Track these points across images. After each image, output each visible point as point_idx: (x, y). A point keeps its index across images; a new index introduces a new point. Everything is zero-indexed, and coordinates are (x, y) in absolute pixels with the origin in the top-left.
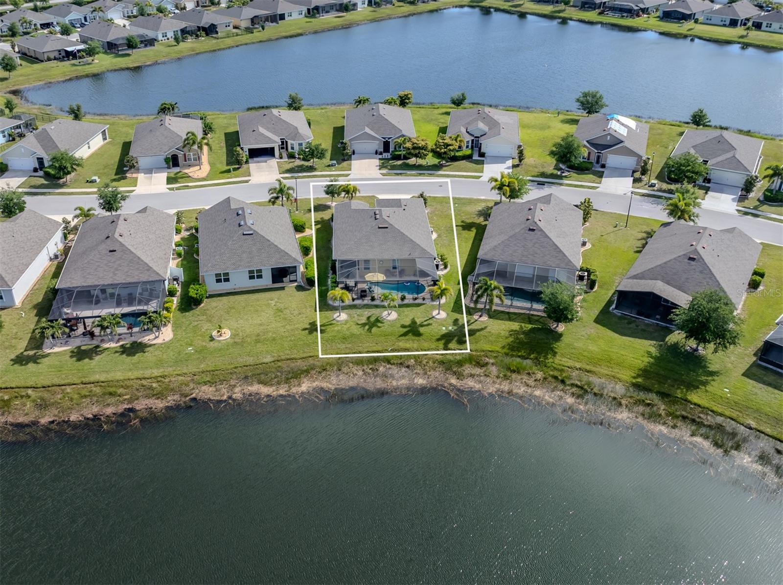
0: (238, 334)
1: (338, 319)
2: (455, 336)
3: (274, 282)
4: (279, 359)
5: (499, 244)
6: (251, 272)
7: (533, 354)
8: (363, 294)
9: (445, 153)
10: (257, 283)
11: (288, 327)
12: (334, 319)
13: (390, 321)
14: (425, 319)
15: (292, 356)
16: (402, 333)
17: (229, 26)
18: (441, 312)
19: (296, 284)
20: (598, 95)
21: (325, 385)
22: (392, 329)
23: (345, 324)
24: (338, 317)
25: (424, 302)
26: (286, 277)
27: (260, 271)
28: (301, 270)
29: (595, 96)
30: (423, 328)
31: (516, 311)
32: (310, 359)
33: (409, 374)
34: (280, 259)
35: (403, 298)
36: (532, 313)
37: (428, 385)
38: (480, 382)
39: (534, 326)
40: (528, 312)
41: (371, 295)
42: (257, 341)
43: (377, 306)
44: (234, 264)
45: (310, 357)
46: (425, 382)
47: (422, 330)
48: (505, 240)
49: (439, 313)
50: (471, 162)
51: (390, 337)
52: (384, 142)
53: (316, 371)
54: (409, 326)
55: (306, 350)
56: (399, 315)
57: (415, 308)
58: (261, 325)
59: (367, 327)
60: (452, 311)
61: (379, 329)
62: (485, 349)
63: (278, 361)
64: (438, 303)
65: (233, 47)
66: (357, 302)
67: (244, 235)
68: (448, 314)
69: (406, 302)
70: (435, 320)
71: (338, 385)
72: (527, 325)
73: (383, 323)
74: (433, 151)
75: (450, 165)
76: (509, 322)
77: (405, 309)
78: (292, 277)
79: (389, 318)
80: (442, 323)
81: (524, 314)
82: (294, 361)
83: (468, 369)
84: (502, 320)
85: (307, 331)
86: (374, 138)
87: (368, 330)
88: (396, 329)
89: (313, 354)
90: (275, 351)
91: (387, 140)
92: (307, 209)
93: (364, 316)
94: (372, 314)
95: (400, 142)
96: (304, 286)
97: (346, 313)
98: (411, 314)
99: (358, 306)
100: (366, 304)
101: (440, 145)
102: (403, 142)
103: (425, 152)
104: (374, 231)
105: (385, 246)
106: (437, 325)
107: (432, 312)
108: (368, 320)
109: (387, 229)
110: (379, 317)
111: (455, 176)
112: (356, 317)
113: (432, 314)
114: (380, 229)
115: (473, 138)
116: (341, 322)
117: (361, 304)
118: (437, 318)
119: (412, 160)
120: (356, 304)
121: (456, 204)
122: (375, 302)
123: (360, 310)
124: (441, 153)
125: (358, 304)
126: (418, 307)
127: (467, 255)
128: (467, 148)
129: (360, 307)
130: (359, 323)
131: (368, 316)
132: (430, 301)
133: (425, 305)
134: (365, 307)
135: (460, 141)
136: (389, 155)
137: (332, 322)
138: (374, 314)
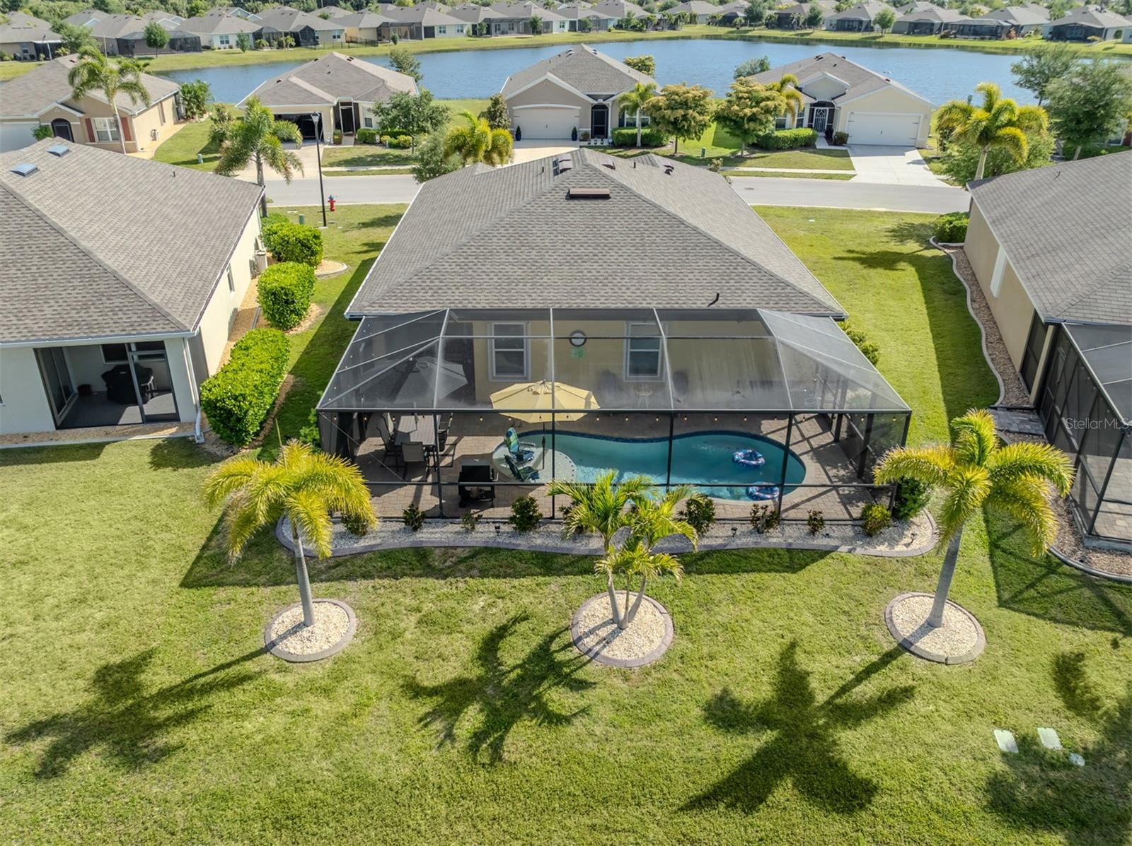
1: (293, 646)
3: (66, 423)
8: (472, 486)
9: (753, 118)
12: (270, 647)
13: (626, 673)
16: (715, 776)
17: (339, 37)
18: (949, 612)
19: (169, 432)
23: (326, 691)
24: (296, 629)
25: (819, 542)
26: (128, 405)
34: (86, 307)
35: (700, 516)
41: (516, 493)
43: (547, 563)
49: (936, 622)
50: (814, 153)
52: (595, 107)
56: (681, 630)
57: (776, 580)
60: (1003, 605)
66: (434, 535)
68: (987, 626)
69: (717, 536)
73: (581, 685)
74: (721, 118)
77: (718, 585)
78: (158, 405)
79: (618, 651)
86: (570, 98)
87: (478, 737)
88: (673, 746)
91: (601, 101)
92: (356, 223)
93: (464, 629)
94: (512, 614)
95: (634, 96)
96: (202, 444)
97: (351, 605)
98: (755, 622)
99: (434, 560)
100: (486, 548)
101: (741, 98)
102: (643, 96)
103: (699, 118)
104: (548, 210)
105: (596, 265)
106: (952, 714)
107: (888, 612)
108: (486, 660)
109: (607, 201)
110: (557, 639)
111: (783, 175)
112: (408, 636)
113: (889, 626)
114: (573, 203)
115: (814, 101)
116: (303, 668)
117: (455, 548)
118: (930, 658)
119: (664, 149)
120: (429, 545)
121: (808, 218)
122: (536, 535)
123: (442, 582)
124: (742, 118)
125: (436, 547)
126: (794, 572)
127: (930, 335)
128: (800, 124)
129: (449, 567)
130: (426, 684)
131: (488, 629)
132: (852, 534)
133: (827, 560)
134: (479, 563)
135: (788, 97)
136: (606, 143)
137: (251, 666)
138: (526, 619)
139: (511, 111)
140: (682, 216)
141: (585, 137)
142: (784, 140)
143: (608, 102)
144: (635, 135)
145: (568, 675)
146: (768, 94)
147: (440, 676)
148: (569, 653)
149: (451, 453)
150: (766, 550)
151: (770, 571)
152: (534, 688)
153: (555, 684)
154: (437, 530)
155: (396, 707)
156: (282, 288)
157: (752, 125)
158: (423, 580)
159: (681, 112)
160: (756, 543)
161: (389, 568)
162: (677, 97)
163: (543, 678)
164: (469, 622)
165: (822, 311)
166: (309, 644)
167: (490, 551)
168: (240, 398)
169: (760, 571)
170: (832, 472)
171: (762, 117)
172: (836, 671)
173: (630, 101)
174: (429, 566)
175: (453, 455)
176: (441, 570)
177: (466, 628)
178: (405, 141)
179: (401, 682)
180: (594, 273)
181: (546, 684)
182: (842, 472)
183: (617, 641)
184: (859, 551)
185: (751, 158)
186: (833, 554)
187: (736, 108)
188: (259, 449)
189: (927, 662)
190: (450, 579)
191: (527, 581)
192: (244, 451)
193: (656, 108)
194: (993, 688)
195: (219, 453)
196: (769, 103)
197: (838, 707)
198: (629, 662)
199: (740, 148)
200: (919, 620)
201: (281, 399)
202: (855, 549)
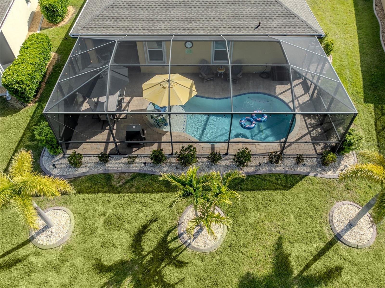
1: (42, 240)
23: (57, 269)
57: (278, 196)
66: (115, 165)
69: (251, 165)
73: (181, 264)
77: (250, 198)
79: (199, 243)
93: (126, 227)
94: (150, 217)
96: (10, 100)
97: (72, 211)
98: (267, 223)
99: (114, 182)
100: (139, 174)
106: (359, 281)
107: (331, 215)
108: (135, 248)
110: (171, 234)
112: (99, 232)
113: (331, 224)
116: (47, 253)
117: (124, 173)
118: (349, 245)
120: (112, 172)
122: (164, 165)
123: (117, 195)
125: (115, 173)
126: (287, 190)
127: (356, 28)
129: (121, 186)
130: (105, 263)
131: (138, 227)
132: (316, 163)
133: (303, 181)
134: (135, 183)
137: (22, 252)
138: (156, 220)
145: (174, 258)
147: (113, 258)
148: (176, 243)
149: (127, 109)
150: (274, 174)
151: (276, 189)
152: (158, 267)
153: (168, 264)
154: (116, 161)
155: (91, 279)
158: (108, 195)
160: (270, 171)
161: (91, 187)
163: (162, 260)
164: (129, 223)
165: (312, 33)
166: (49, 239)
167: (141, 175)
168: (21, 83)
169: (271, 189)
170: (308, 122)
172: (304, 254)
174: (111, 186)
175: (127, 110)
176: (117, 188)
177: (127, 226)
179: (94, 262)
181: (164, 264)
182: (313, 121)
183: (199, 237)
184: (319, 175)
186: (306, 178)
188: (37, 104)
189: (348, 247)
190: (122, 194)
191: (157, 196)
192: (30, 105)
194: (379, 264)
195: (17, 106)
197: (304, 278)
198: (204, 250)
200: (346, 222)
201: (50, 70)
202: (317, 174)
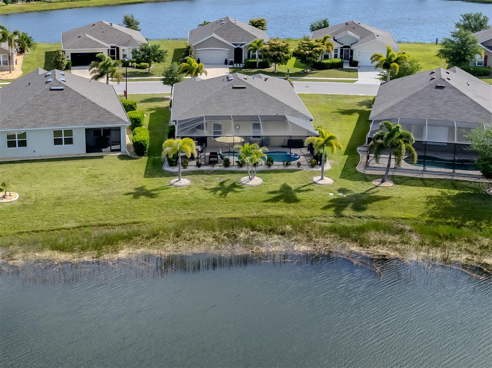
0: (29, 197)
2: (349, 202)
3: (88, 151)
4: (88, 224)
5: (397, 104)
6: (57, 133)
7: (469, 220)
8: (212, 159)
9: (310, 55)
10: (64, 150)
11: (104, 191)
12: (172, 185)
13: (252, 186)
14: (303, 185)
15: (108, 222)
19: (119, 154)
20: (482, 18)
21: (154, 251)
22: (255, 194)
24: (177, 181)
25: (300, 168)
26: (106, 147)
27: (69, 132)
28: (127, 143)
29: (479, 18)
30: (301, 194)
31: (433, 177)
32: (135, 225)
33: (284, 241)
34: (99, 117)
35: (270, 164)
36: (455, 178)
37: (316, 253)
38: (397, 250)
39: (462, 192)
40: (450, 178)
42: (56, 205)
43: (233, 172)
44: (34, 121)
45: (135, 223)
46: (310, 249)
47: (299, 196)
48: (405, 99)
49: (322, 179)
51: (253, 203)
52: (236, 49)
53: (143, 237)
54: (281, 191)
55: (128, 216)
56: (264, 181)
58: (64, 189)
59: (219, 192)
60: (340, 178)
61: (236, 194)
62: (395, 216)
63: (85, 226)
64: (320, 169)
65: (66, 8)
66: (205, 168)
67: (51, 90)
68: (335, 180)
69: (274, 168)
70: (317, 185)
71: (176, 252)
72: (452, 191)
74: (295, 54)
75: (317, 72)
76: (425, 188)
78: (115, 147)
80: (328, 188)
81: (444, 179)
82: (109, 227)
83: (373, 236)
84: (415, 186)
85: (131, 196)
86: (224, 45)
87: (221, 195)
88: (261, 195)
89: (139, 220)
90: (81, 216)
91: (239, 46)
92: (139, 101)
94: (226, 179)
95: (255, 45)
96: (131, 156)
97: (188, 179)
99: (205, 172)
101: (304, 46)
102: (259, 44)
103: (285, 55)
104: (227, 92)
105: (242, 107)
106: (321, 191)
108: (221, 185)
109: (245, 89)
110: (236, 182)
111: (324, 81)
112: (202, 182)
113: (312, 180)
114: (235, 90)
115: (342, 46)
116: (180, 187)
117: (210, 170)
118: (319, 184)
119: (270, 69)
121: (328, 98)
122: (230, 168)
123: (208, 175)
124: (306, 55)
126: (292, 173)
128: (336, 56)
130: (208, 188)
131: (221, 181)
133: (301, 171)
135: (328, 45)
136: (242, 65)
139: (195, 51)
140: (267, 93)
141: (231, 63)
142: (328, 64)
143: (243, 47)
144: (256, 63)
145: (239, 187)
146: (316, 44)
147: (211, 187)
148: (240, 184)
150: (286, 169)
155: (203, 191)
156: (138, 118)
157: (310, 58)
158: (203, 175)
159: (276, 53)
160: (284, 168)
162: (274, 46)
163: (234, 187)
165: (306, 118)
166: (181, 183)
167: (219, 171)
170: (307, 158)
171: (314, 55)
172: (298, 186)
173: (253, 47)
177: (216, 181)
178: (144, 65)
179: (203, 188)
180: (242, 109)
184: (309, 169)
185: (311, 73)
187: (302, 51)
190: (210, 175)
192: (144, 157)
193: (265, 50)
194: (331, 188)
195: (136, 158)
196: (316, 48)
197: (297, 190)
199: (306, 68)
200: (318, 179)
